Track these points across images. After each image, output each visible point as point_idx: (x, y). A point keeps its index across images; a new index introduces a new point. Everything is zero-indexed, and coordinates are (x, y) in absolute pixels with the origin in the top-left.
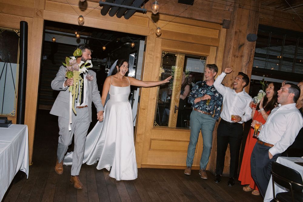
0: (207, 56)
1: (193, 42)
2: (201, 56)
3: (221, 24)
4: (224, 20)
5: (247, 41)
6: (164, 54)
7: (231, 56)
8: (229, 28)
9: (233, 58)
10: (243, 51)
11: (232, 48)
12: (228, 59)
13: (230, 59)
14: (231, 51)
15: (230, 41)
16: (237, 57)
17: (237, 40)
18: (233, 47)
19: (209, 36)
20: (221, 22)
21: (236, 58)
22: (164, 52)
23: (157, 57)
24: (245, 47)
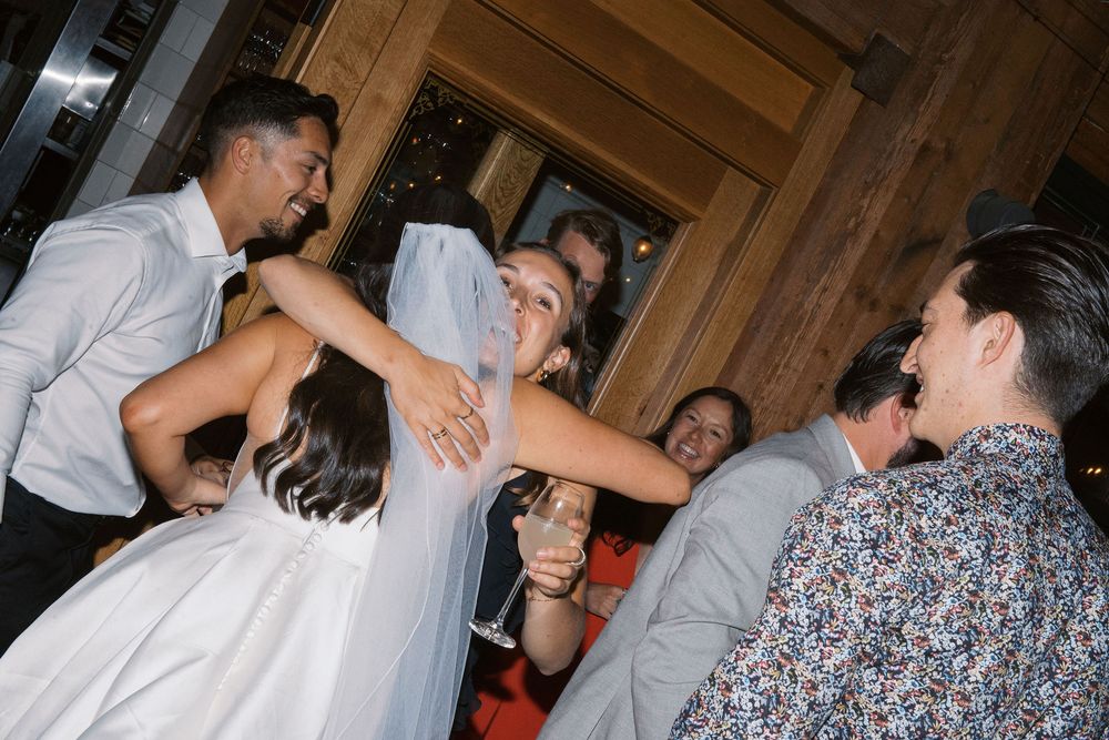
0: (688, 218)
1: (645, 96)
2: (652, 209)
3: (851, 58)
4: (879, 38)
5: (965, 231)
6: (434, 98)
7: (842, 286)
8: (883, 103)
9: (850, 302)
10: (915, 282)
11: (866, 238)
12: (814, 297)
13: (830, 303)
14: (854, 254)
15: (867, 186)
16: (874, 305)
17: (914, 199)
18: (876, 235)
19: (751, 104)
20: (858, 44)
21: (866, 315)
22: (434, 83)
23: (378, 101)
24: (937, 260)
